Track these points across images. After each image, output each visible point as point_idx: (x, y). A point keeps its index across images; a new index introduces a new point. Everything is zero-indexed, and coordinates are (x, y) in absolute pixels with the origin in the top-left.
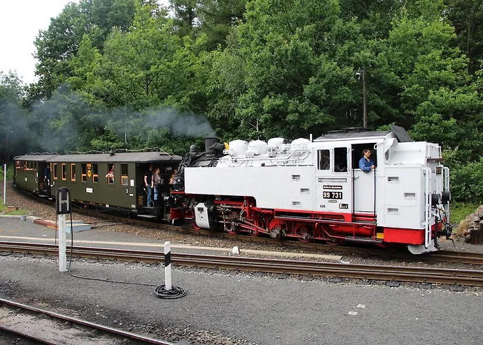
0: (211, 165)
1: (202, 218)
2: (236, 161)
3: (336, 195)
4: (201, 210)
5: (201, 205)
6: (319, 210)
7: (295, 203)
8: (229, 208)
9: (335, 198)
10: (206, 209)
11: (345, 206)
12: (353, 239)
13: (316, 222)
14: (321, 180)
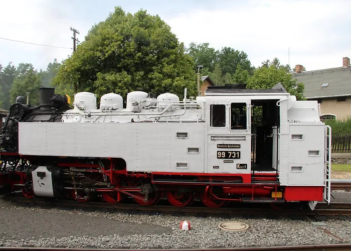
0: (53, 120)
1: (43, 185)
2: (90, 116)
3: (233, 155)
4: (42, 175)
5: (42, 169)
6: (212, 171)
7: (178, 165)
8: (82, 173)
9: (231, 158)
10: (49, 174)
11: (243, 166)
12: (252, 200)
13: (208, 185)
14: (214, 138)
